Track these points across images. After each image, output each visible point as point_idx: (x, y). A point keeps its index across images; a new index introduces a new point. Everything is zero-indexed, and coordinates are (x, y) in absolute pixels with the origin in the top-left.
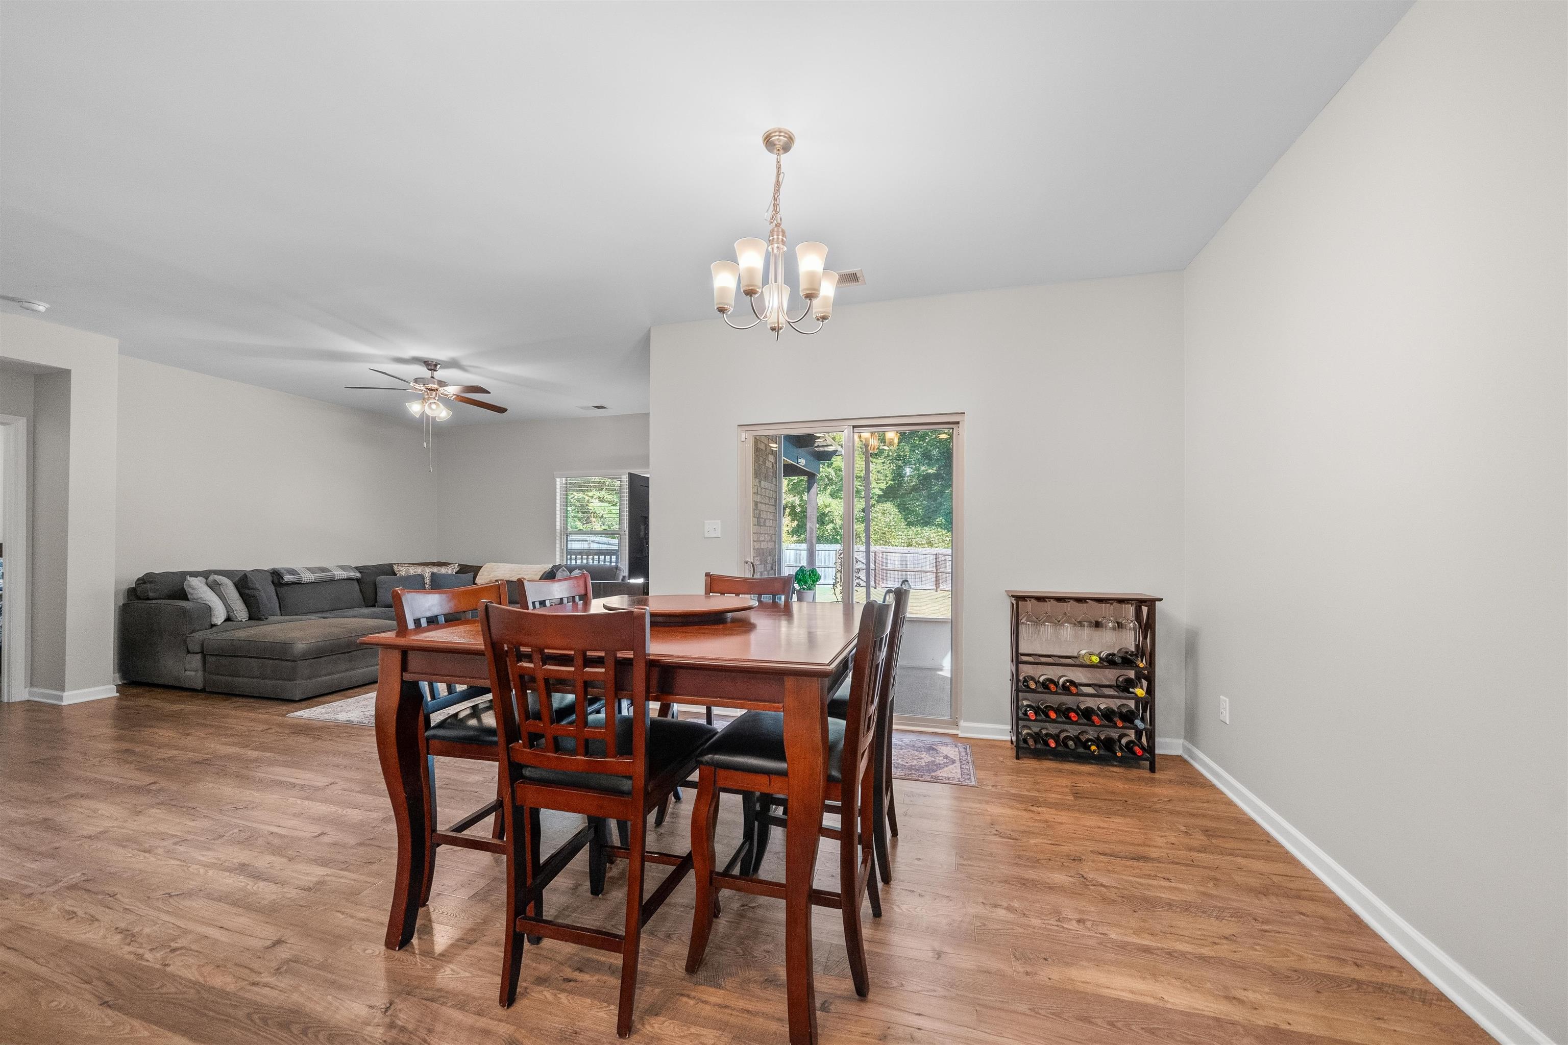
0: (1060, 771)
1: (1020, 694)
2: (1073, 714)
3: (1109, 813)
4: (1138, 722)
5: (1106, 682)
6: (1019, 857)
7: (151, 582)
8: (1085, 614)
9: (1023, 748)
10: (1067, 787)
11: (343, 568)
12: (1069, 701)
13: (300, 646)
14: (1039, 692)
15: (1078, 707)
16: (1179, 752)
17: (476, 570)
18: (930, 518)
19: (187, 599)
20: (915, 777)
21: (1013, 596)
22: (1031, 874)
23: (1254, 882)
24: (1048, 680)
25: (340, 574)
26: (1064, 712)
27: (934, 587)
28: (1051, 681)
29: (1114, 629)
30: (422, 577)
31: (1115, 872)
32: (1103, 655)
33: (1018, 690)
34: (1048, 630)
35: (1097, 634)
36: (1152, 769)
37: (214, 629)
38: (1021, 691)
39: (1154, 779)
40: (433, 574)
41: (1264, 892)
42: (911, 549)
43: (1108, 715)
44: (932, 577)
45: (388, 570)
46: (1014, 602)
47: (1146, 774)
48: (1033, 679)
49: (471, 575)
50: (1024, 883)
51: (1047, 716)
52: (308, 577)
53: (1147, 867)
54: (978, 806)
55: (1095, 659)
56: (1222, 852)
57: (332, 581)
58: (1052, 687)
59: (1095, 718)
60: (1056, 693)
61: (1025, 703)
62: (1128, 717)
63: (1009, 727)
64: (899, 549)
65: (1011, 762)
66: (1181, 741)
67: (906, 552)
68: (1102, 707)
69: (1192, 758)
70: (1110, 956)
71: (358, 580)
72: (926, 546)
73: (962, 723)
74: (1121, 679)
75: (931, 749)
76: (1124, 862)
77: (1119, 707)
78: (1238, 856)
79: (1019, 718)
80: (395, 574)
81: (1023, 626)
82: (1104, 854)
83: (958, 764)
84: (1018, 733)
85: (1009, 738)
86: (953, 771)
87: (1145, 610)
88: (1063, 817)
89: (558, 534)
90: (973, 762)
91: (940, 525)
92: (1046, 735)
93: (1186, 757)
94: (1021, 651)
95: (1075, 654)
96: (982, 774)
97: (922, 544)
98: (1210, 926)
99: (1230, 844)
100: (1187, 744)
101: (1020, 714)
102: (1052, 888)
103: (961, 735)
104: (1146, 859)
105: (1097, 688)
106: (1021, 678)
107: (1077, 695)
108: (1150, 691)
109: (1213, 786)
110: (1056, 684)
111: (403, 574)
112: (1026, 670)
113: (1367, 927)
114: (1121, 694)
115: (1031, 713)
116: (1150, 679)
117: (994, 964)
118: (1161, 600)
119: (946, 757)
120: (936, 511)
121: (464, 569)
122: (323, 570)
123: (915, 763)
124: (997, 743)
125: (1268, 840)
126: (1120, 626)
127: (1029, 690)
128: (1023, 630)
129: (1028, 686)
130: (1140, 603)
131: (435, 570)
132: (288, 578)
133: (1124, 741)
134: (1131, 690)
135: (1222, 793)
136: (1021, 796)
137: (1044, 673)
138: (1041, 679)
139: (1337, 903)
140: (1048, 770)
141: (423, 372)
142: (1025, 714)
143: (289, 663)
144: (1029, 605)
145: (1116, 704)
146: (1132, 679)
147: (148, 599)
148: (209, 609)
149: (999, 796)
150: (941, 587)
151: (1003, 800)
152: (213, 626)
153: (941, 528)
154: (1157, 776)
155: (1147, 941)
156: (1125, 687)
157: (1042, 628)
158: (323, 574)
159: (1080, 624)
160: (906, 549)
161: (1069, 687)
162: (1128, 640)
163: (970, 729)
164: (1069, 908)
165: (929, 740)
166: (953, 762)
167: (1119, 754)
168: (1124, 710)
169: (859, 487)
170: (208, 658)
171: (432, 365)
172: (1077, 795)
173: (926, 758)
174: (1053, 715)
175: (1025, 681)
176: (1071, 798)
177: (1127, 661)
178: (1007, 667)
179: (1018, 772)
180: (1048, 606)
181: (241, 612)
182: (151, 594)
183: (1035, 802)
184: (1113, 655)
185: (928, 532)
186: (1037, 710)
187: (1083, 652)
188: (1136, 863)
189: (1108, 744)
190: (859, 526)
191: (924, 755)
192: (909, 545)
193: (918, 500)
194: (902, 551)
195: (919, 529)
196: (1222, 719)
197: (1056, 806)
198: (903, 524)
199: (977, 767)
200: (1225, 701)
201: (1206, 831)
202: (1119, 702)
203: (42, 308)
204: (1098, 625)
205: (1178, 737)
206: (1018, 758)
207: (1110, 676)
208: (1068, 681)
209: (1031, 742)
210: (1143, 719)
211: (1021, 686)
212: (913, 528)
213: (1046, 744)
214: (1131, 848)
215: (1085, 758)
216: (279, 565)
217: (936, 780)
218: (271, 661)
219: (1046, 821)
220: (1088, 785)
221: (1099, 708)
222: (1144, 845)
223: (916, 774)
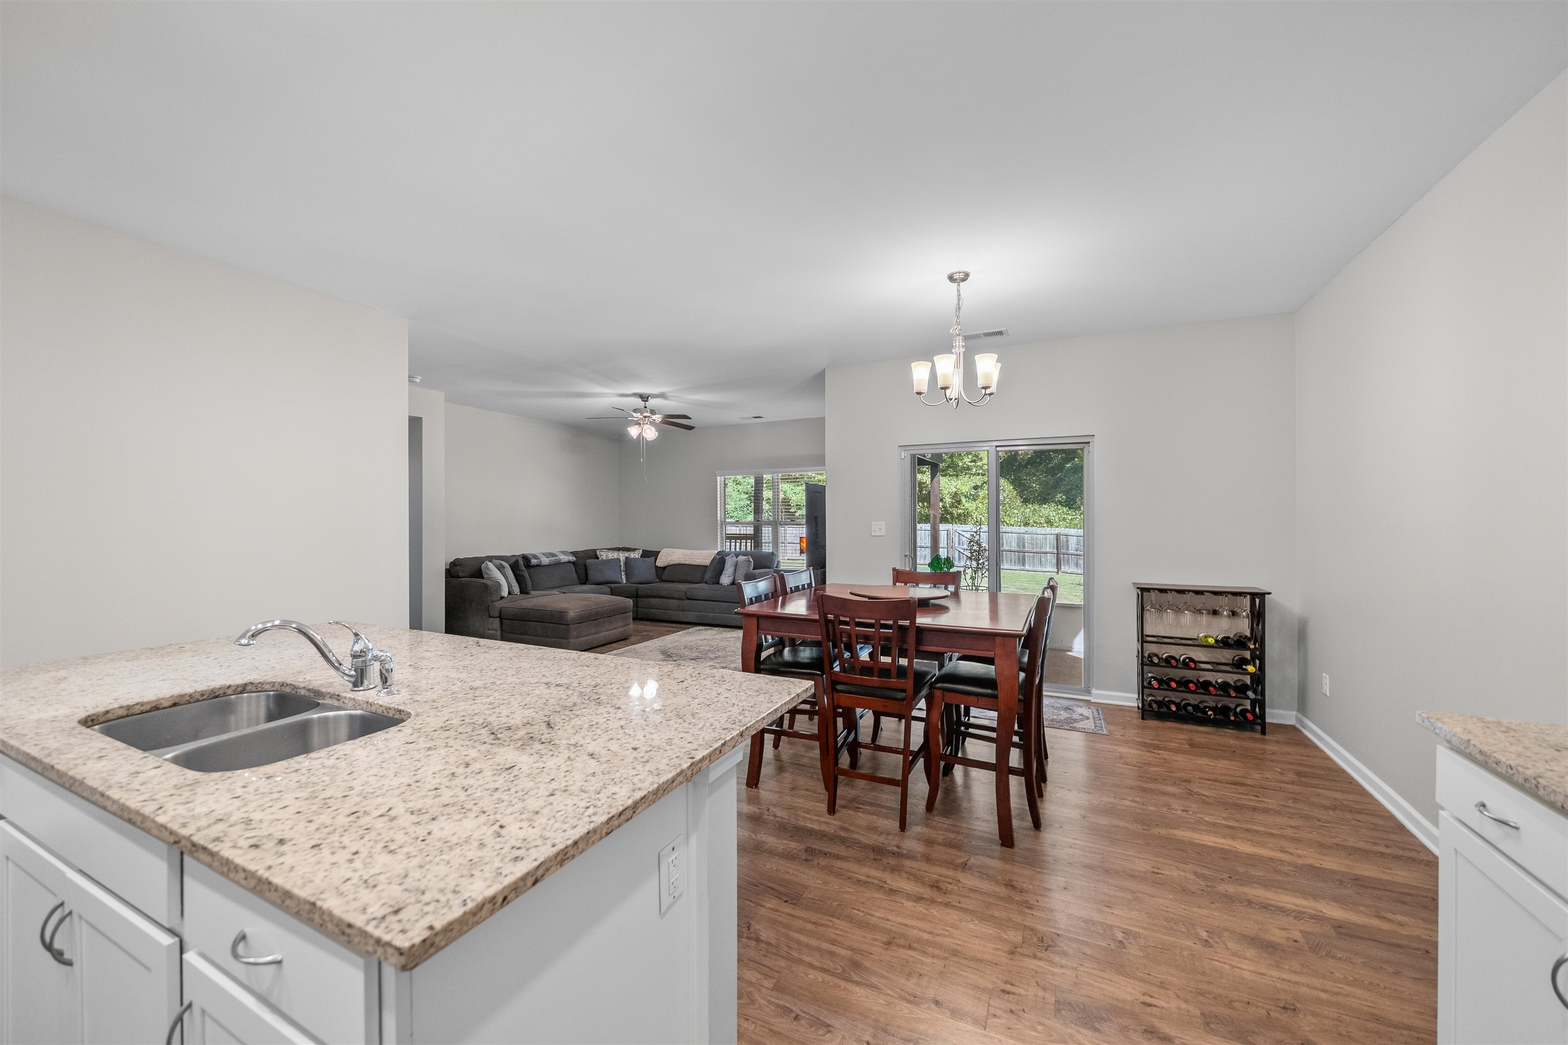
0: (1180, 729)
1: (1145, 667)
2: (1191, 685)
3: (1217, 758)
4: (1250, 694)
5: (1223, 661)
6: (1142, 777)
7: (459, 565)
8: (1204, 604)
9: (1147, 711)
10: (1185, 740)
11: (564, 553)
12: (1189, 674)
13: (572, 614)
14: (1162, 666)
15: (1198, 680)
16: (1292, 722)
17: (655, 554)
18: (1049, 494)
19: (483, 578)
20: (1056, 726)
21: (1138, 588)
22: (1151, 786)
23: (1326, 803)
24: (1170, 656)
25: (564, 558)
26: (1184, 684)
27: (1056, 570)
28: (1173, 658)
29: (1229, 616)
30: (619, 560)
31: (1215, 789)
32: (1219, 638)
33: (1143, 664)
34: (1170, 616)
35: (1215, 621)
36: (1263, 732)
37: (503, 600)
38: (1147, 665)
39: (1264, 740)
40: (627, 558)
41: (1334, 808)
42: (1029, 529)
43: (1225, 687)
44: (1052, 559)
45: (593, 554)
46: (1140, 593)
47: (1258, 736)
48: (1156, 655)
49: (653, 558)
50: (1145, 790)
51: (1169, 686)
52: (545, 561)
53: (1241, 789)
54: (1110, 747)
55: (1211, 641)
56: (1307, 785)
57: (558, 564)
58: (1173, 662)
59: (1211, 689)
60: (1176, 667)
61: (1150, 675)
62: (1241, 689)
63: (1136, 696)
64: (1016, 529)
65: (1137, 721)
66: (1295, 713)
67: (1024, 531)
68: (1219, 681)
69: (1303, 727)
70: (1204, 828)
71: (573, 563)
72: (1045, 525)
73: (1094, 691)
74: (1236, 659)
75: (1067, 709)
76: (1224, 785)
77: (1235, 682)
78: (1320, 788)
79: (1144, 686)
80: (598, 558)
81: (1148, 612)
82: (1208, 780)
83: (1092, 720)
84: (1143, 700)
85: (1136, 705)
86: (1089, 725)
87: (1257, 601)
88: (1180, 758)
89: (719, 524)
90: (1104, 719)
91: (1060, 503)
92: (1169, 701)
93: (1298, 726)
94: (1147, 632)
95: (1195, 637)
96: (1112, 728)
97: (1041, 523)
98: (1284, 820)
99: (1314, 782)
100: (1299, 715)
101: (1145, 684)
102: (1165, 794)
103: (1093, 700)
104: (1242, 785)
105: (1215, 665)
106: (1146, 655)
107: (1195, 669)
108: (1262, 668)
109: (1316, 747)
110: (1177, 661)
111: (604, 558)
112: (1151, 648)
113: (1408, 831)
114: (1235, 670)
115: (1154, 683)
116: (1262, 658)
117: (1122, 824)
118: (1270, 593)
119: (1081, 715)
120: (1055, 487)
121: (646, 554)
122: (553, 555)
123: (1055, 717)
124: (1126, 708)
125: (1351, 781)
126: (1234, 614)
127: (1152, 664)
128: (1147, 616)
129: (1152, 661)
130: (1253, 595)
131: (627, 554)
132: (534, 561)
133: (1238, 710)
134: (1244, 667)
135: (1323, 751)
136: (1145, 743)
137: (1166, 651)
138: (1164, 656)
139: (1392, 818)
140: (1169, 728)
141: (639, 403)
142: (1150, 683)
143: (563, 626)
144: (1153, 595)
145: (1233, 679)
146: (1246, 659)
147: (459, 577)
148: (499, 585)
149: (1127, 742)
150: (1063, 568)
151: (1129, 745)
152: (502, 598)
153: (1062, 505)
154: (1267, 737)
155: (1232, 823)
156: (1239, 664)
157: (1165, 615)
158: (553, 558)
159: (1199, 612)
160: (1023, 529)
161: (1189, 663)
162: (1243, 626)
163: (1100, 695)
164: (1177, 805)
165: (1066, 703)
166: (1088, 718)
167: (1232, 718)
168: (1239, 684)
169: (969, 464)
170: (503, 620)
171: (644, 398)
172: (1192, 745)
173: (1064, 715)
174: (1174, 685)
175: (1150, 656)
176: (1187, 746)
177: (1240, 643)
178: (1133, 645)
179: (1144, 728)
180: (1170, 596)
181: (516, 590)
182: (461, 574)
183: (1157, 747)
184: (1228, 638)
185: (1048, 510)
186: (1160, 682)
187: (1201, 635)
188: (1233, 786)
189: (1225, 710)
190: (970, 504)
191: (1062, 713)
192: (1026, 524)
193: (1035, 475)
194: (1019, 531)
195: (1037, 507)
196: (1324, 692)
197: (1174, 751)
198: (1019, 502)
199: (1108, 723)
200: (1326, 679)
201: (1299, 774)
202: (1236, 677)
203: (418, 380)
204: (1215, 613)
205: (1291, 709)
206: (1143, 718)
207: (1227, 655)
208: (1187, 658)
209: (1155, 706)
210: (1255, 692)
211: (1146, 661)
212: (1030, 506)
213: (1169, 708)
214: (1232, 779)
215: (1203, 721)
216: (527, 551)
217: (1074, 729)
218: (551, 625)
219: (1165, 759)
220: (1204, 740)
221: (1216, 682)
222: (1243, 777)
223: (1059, 725)
